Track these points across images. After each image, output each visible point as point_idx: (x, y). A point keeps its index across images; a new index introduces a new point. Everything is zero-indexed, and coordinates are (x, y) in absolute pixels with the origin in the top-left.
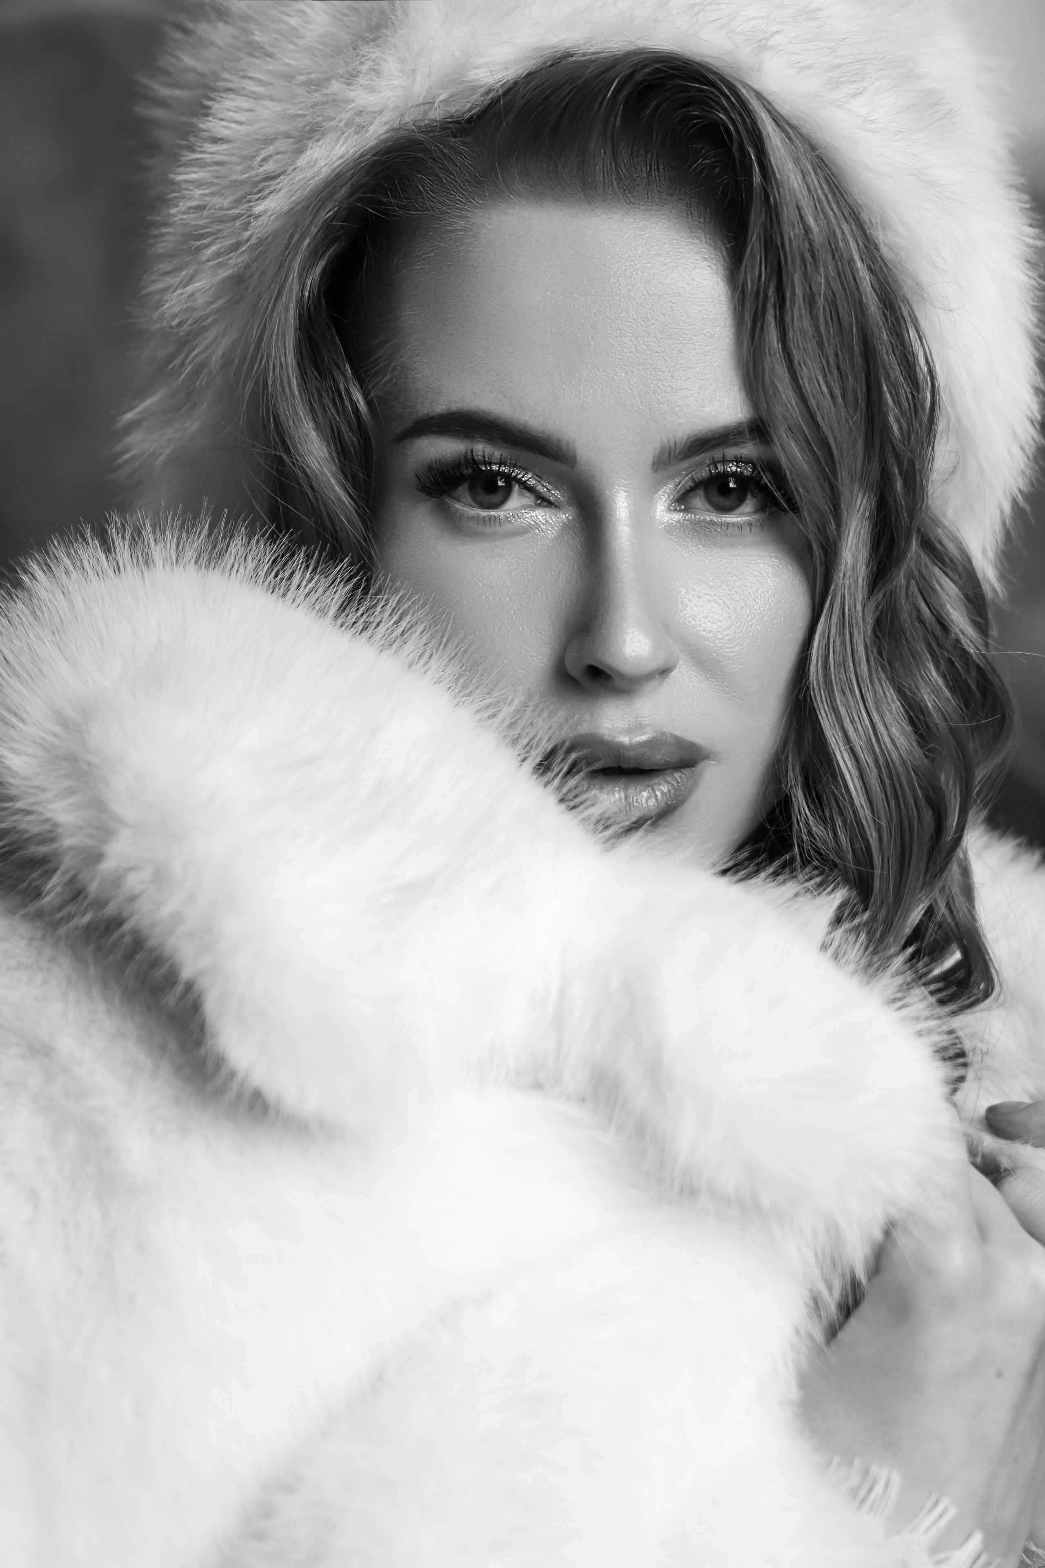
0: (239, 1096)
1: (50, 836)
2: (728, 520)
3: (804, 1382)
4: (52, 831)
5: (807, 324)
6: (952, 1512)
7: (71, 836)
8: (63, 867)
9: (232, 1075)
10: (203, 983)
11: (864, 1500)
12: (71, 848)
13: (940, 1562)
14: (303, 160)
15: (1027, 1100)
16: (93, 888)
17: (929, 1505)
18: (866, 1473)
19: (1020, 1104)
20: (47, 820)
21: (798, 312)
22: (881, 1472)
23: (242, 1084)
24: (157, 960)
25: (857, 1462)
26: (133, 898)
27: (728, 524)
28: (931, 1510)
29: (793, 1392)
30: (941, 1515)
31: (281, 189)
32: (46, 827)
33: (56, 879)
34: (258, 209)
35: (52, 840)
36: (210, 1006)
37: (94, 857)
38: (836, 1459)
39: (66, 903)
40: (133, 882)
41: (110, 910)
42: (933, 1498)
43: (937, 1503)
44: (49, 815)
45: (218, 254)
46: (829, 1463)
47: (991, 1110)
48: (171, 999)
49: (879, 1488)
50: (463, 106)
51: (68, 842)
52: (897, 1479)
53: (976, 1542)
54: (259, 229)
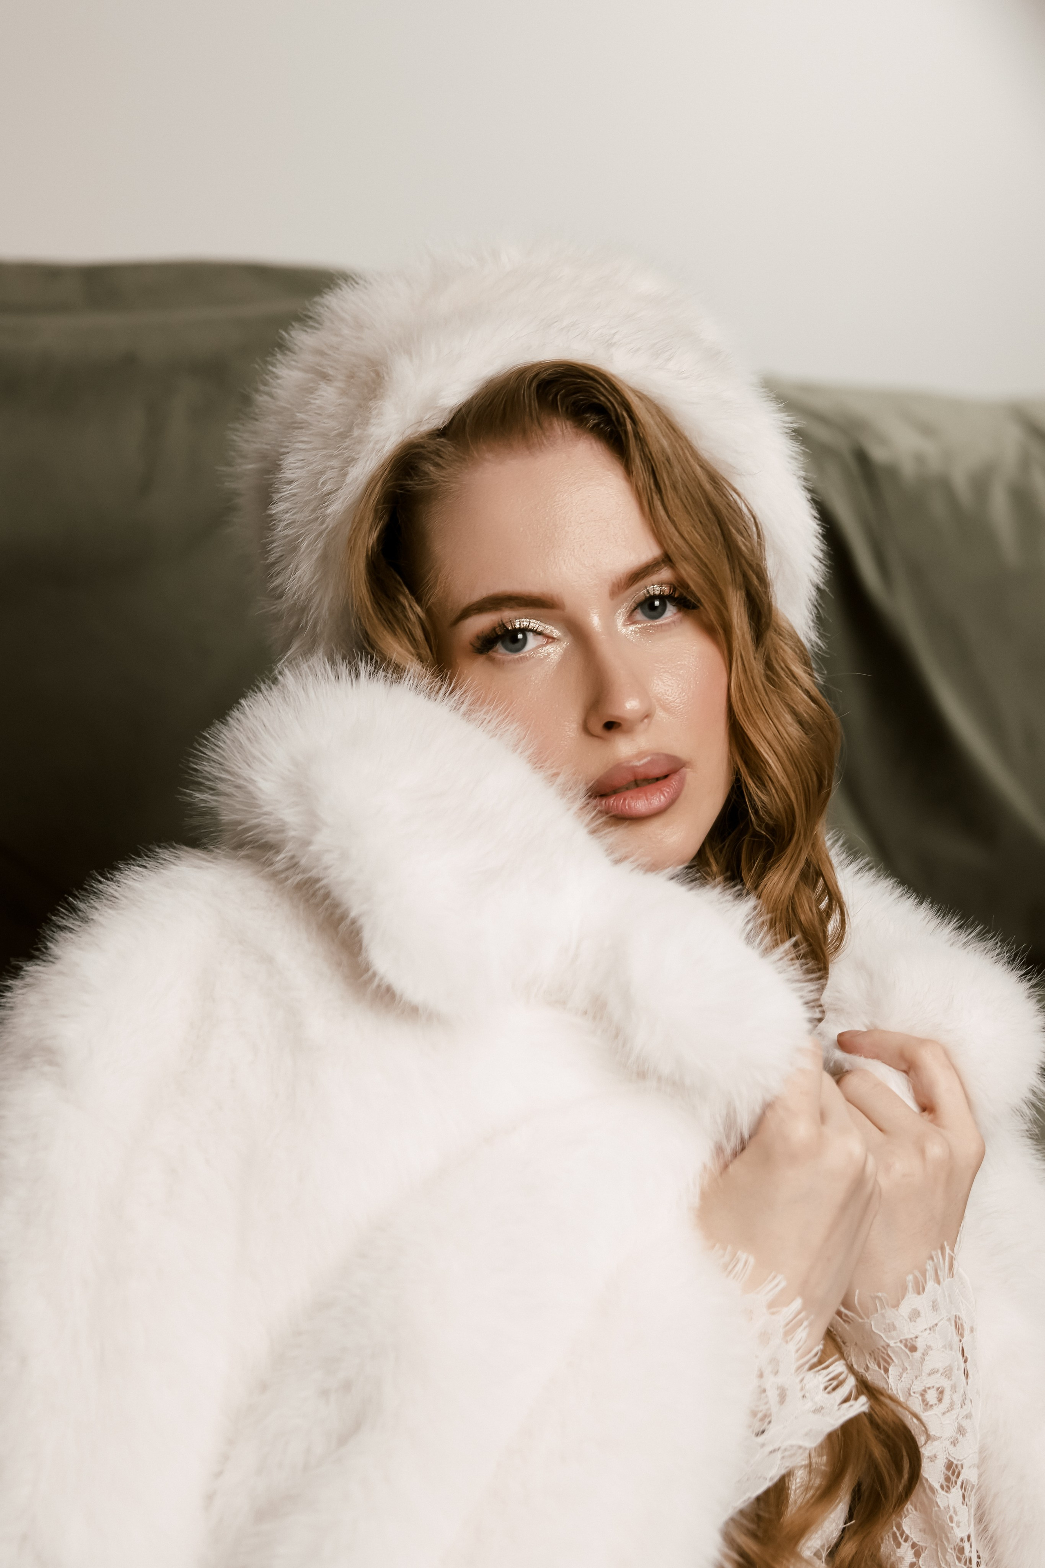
0: (379, 986)
1: (281, 829)
2: (661, 622)
3: (704, 1196)
4: (282, 826)
5: (677, 501)
6: (783, 1284)
7: (295, 830)
8: (287, 849)
9: (374, 975)
10: (362, 921)
11: (731, 1272)
12: (293, 837)
13: (773, 1313)
14: (349, 479)
15: (864, 1030)
16: (303, 862)
17: (770, 1278)
18: (734, 1255)
19: (857, 1032)
20: (280, 820)
21: (670, 494)
22: (743, 1256)
23: (381, 979)
24: (336, 905)
25: (729, 1248)
26: (326, 868)
27: (661, 625)
28: (771, 1281)
29: (696, 1201)
30: (777, 1285)
31: (340, 498)
32: (280, 823)
33: (282, 856)
34: (328, 511)
35: (282, 831)
36: (366, 935)
37: (307, 843)
38: (718, 1245)
39: (287, 869)
40: (327, 859)
41: (313, 873)
42: (773, 1274)
43: (774, 1278)
44: (281, 816)
45: (308, 546)
46: (714, 1246)
47: (840, 1035)
48: (343, 927)
49: (740, 1265)
50: (438, 421)
51: (292, 833)
52: (752, 1261)
53: (798, 1303)
54: (330, 523)
